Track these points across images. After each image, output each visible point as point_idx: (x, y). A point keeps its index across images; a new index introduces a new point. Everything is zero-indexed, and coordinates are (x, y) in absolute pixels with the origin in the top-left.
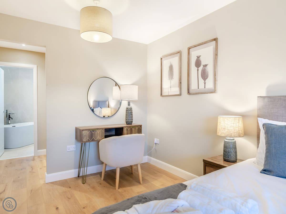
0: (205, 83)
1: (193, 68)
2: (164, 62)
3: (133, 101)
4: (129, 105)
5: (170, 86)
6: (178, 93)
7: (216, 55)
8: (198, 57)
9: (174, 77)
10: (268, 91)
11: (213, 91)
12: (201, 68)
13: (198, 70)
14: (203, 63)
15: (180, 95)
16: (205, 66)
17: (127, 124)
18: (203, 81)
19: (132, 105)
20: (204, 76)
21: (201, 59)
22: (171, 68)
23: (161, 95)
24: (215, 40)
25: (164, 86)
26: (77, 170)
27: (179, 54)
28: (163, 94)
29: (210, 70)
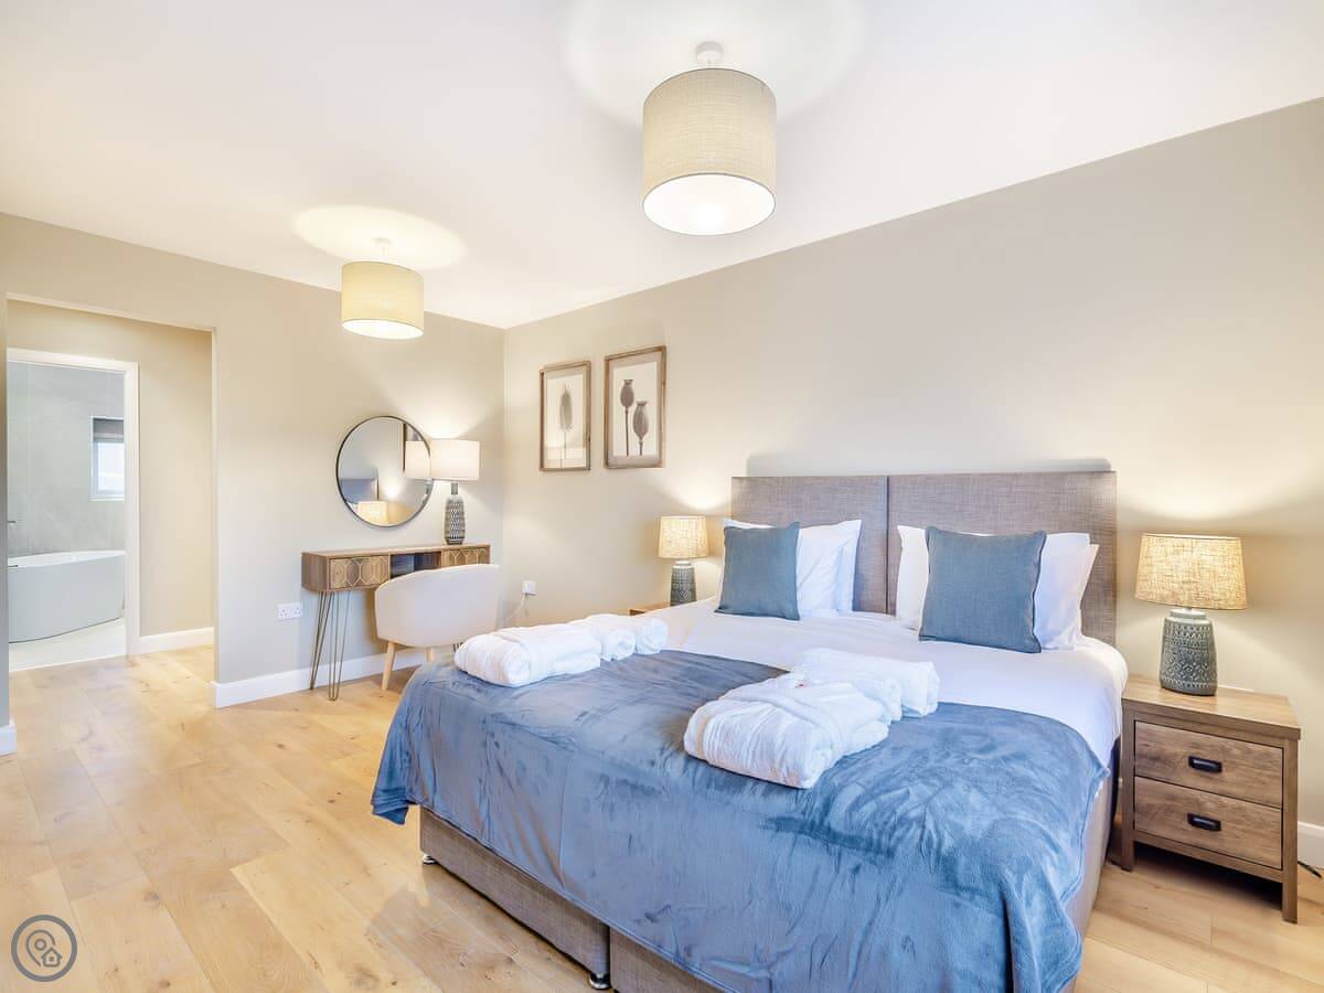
0: (641, 444)
1: (617, 408)
2: (551, 383)
3: (465, 483)
4: (454, 492)
5: (563, 442)
6: (583, 464)
7: (663, 383)
8: (628, 383)
9: (573, 422)
10: (749, 468)
11: (657, 463)
12: (633, 409)
13: (627, 412)
14: (638, 398)
15: (588, 468)
16: (642, 405)
17: (449, 544)
18: (638, 439)
19: (462, 493)
20: (640, 427)
21: (634, 386)
22: (566, 399)
23: (542, 466)
24: (662, 349)
25: (548, 443)
26: (308, 672)
27: (584, 368)
28: (546, 466)
29: (651, 413)
